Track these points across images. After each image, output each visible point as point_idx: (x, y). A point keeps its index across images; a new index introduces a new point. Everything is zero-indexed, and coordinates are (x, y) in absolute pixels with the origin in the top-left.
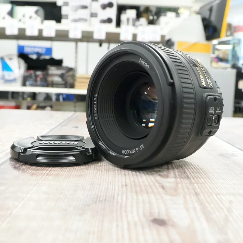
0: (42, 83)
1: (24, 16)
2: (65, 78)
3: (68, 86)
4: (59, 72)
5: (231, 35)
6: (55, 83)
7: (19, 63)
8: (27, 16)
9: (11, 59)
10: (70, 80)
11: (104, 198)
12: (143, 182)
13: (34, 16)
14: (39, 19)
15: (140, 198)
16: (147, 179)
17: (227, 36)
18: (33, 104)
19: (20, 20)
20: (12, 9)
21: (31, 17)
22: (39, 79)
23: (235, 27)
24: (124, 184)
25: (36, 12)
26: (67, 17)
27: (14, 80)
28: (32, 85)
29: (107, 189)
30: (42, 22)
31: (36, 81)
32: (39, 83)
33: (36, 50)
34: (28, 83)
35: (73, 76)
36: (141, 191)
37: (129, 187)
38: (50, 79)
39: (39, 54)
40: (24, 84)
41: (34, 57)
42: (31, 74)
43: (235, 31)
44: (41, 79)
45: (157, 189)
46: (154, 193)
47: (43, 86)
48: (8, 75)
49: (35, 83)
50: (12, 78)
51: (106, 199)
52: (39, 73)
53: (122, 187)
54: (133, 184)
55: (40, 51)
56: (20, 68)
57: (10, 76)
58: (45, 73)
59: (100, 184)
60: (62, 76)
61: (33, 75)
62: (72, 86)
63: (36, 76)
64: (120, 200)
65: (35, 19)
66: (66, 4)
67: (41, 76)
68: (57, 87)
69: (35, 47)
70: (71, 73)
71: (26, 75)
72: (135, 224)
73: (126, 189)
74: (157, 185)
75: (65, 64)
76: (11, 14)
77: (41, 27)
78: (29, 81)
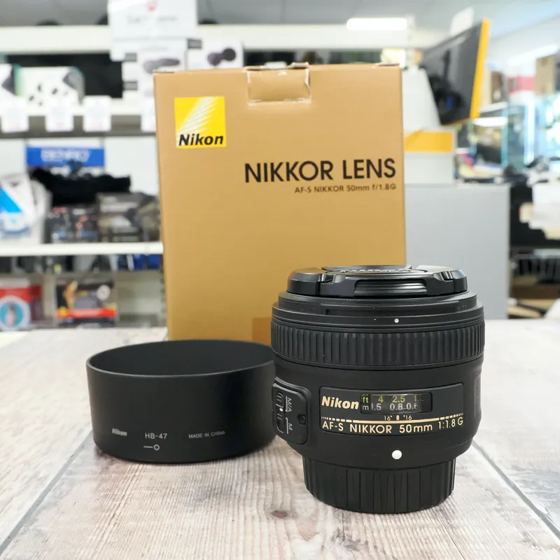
0: (87, 234)
1: (39, 88)
2: (136, 218)
3: (146, 236)
4: (124, 206)
5: (504, 98)
6: (115, 232)
7: (34, 193)
8: (47, 89)
9: (15, 185)
10: (148, 223)
11: (220, 490)
12: (271, 465)
13: (63, 87)
14: (73, 95)
15: (263, 487)
16: (277, 461)
17: (494, 101)
18: (70, 281)
19: (32, 98)
20: (13, 74)
21: (55, 91)
22: (79, 226)
23: (511, 80)
24: (246, 469)
25: (66, 80)
26: (134, 85)
27: (25, 231)
28: (64, 240)
29: (224, 478)
30: (81, 100)
31: (73, 229)
32: (80, 234)
33: (69, 156)
34: (55, 236)
35: (156, 214)
36: (266, 478)
37: (251, 474)
38: (104, 223)
39: (75, 165)
40: (47, 239)
41: (65, 171)
42: (62, 215)
43: (512, 90)
44: (84, 224)
45: (287, 474)
46: (282, 481)
47: (90, 240)
48: (10, 221)
49: (71, 235)
50: (19, 226)
51: (221, 492)
52: (79, 212)
53: (243, 474)
54: (257, 469)
55: (77, 156)
56: (35, 202)
57: (14, 221)
58: (91, 210)
59: (215, 473)
60: (130, 215)
61: (66, 217)
62: (154, 237)
63: (74, 219)
64: (238, 492)
65: (66, 94)
66: (132, 57)
67: (84, 219)
68: (121, 241)
69: (65, 149)
70: (150, 207)
71: (51, 218)
72: (253, 518)
73: (248, 478)
74: (288, 468)
75: (135, 187)
76: (11, 85)
77: (79, 111)
78: (58, 230)
